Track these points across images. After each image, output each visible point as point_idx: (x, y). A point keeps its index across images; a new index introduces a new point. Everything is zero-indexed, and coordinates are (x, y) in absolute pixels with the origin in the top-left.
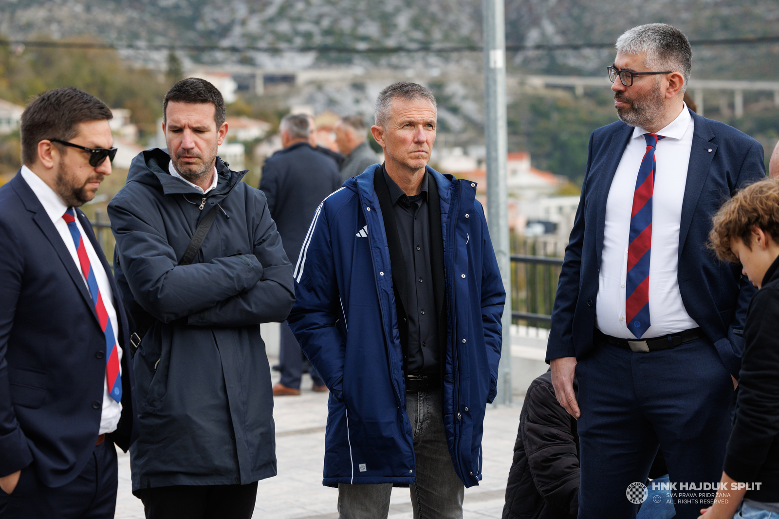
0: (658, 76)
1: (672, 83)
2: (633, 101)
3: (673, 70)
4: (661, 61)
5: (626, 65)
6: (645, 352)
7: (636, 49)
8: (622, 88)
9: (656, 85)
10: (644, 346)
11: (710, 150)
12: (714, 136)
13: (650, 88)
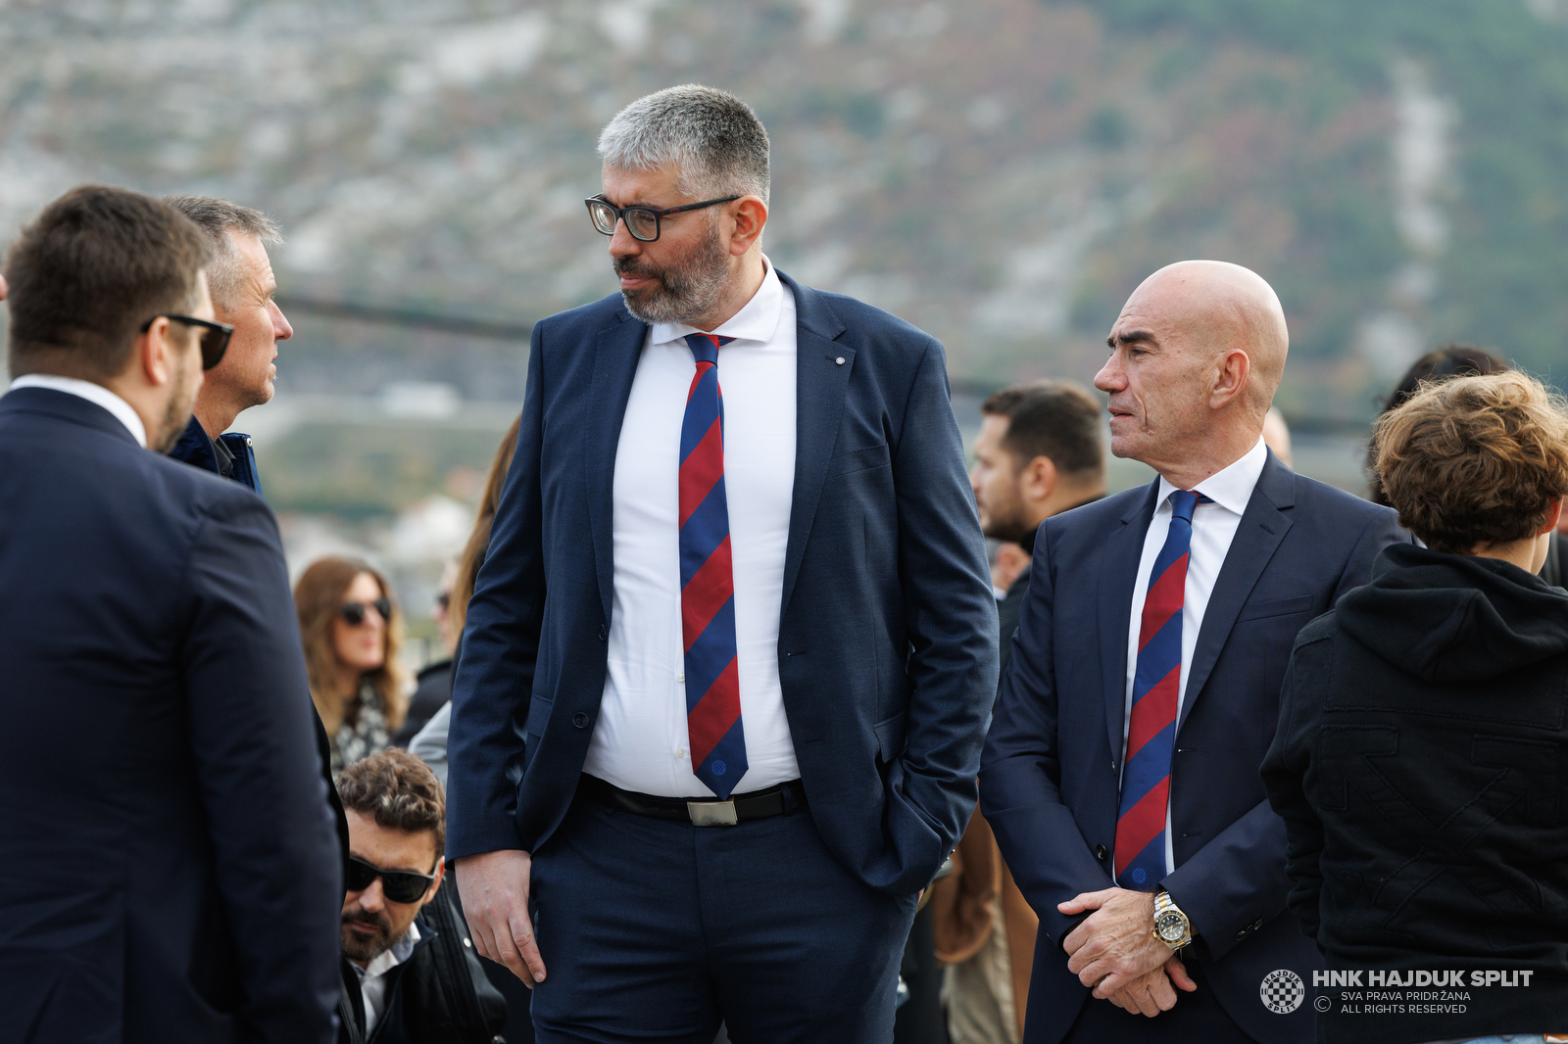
0: (711, 211)
1: (742, 221)
2: (664, 273)
3: (742, 193)
4: (714, 178)
5: (637, 196)
6: (727, 826)
7: (655, 159)
8: (633, 249)
9: (711, 232)
10: (727, 813)
11: (840, 361)
12: (842, 328)
13: (698, 239)
